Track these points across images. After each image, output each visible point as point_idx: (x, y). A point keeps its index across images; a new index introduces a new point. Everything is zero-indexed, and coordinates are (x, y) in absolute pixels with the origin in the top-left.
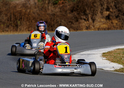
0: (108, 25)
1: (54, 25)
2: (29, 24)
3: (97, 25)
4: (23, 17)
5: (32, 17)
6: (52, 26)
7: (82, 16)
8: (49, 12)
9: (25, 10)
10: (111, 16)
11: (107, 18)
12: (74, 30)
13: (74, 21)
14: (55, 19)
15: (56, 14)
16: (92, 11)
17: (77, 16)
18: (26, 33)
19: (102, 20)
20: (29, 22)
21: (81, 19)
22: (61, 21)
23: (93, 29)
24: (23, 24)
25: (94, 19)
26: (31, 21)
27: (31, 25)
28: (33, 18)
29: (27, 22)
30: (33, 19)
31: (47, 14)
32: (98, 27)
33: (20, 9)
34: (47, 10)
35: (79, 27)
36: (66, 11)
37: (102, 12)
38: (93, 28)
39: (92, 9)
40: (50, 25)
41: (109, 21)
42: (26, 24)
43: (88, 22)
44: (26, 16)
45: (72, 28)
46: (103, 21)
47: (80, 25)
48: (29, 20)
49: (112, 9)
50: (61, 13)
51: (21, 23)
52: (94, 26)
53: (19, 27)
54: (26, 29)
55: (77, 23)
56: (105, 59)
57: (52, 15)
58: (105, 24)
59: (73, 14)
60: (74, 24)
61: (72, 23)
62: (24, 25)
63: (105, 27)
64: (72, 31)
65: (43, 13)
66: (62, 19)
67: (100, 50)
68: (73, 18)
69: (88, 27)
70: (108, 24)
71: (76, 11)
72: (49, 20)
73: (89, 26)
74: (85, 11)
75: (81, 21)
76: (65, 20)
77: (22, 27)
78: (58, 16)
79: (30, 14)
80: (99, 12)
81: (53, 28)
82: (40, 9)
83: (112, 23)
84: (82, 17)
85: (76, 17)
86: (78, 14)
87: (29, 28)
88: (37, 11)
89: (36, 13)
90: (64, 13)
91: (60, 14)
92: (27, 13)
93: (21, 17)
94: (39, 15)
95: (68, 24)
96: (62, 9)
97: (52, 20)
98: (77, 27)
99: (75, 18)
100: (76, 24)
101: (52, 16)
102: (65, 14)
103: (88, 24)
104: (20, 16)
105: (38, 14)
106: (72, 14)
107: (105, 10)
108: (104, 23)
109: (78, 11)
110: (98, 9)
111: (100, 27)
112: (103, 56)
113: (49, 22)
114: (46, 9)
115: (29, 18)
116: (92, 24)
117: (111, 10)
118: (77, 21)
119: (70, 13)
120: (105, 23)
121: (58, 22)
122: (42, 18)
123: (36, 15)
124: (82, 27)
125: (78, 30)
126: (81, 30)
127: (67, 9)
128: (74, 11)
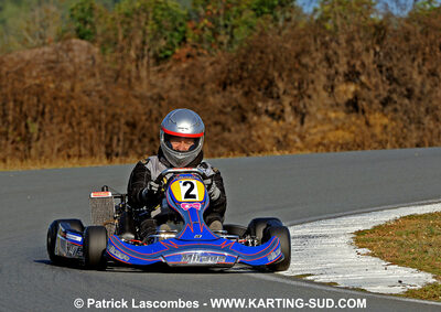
0: (352, 132)
2: (70, 131)
3: (315, 132)
4: (47, 110)
5: (80, 108)
7: (259, 100)
8: (143, 89)
9: (54, 81)
10: (364, 100)
11: (351, 108)
13: (230, 122)
15: (165, 96)
16: (296, 84)
17: (242, 101)
18: (70, 166)
19: (332, 115)
20: (71, 124)
21: (256, 111)
23: (297, 148)
24: (48, 134)
25: (304, 111)
26: (79, 124)
27: (77, 137)
28: (83, 113)
29: (67, 125)
30: (85, 115)
31: (136, 97)
32: (318, 138)
33: (37, 82)
34: (133, 80)
35: (253, 142)
36: (203, 85)
37: (332, 88)
38: (299, 144)
39: (296, 76)
40: (144, 135)
41: (358, 118)
42: (60, 131)
43: (281, 123)
44: (60, 103)
45: (222, 144)
46: (337, 119)
47: (254, 133)
49: (369, 75)
50: (184, 93)
51: (40, 130)
52: (302, 138)
53: (36, 145)
54: (59, 150)
55: (243, 126)
56: (368, 254)
57: (151, 98)
58: (343, 130)
59: (227, 93)
60: (229, 131)
61: (225, 128)
62: (52, 135)
63: (340, 141)
65: (121, 92)
67: (345, 220)
68: (229, 109)
69: (281, 139)
70: (353, 128)
71: (239, 86)
72: (144, 118)
73: (285, 136)
74: (271, 83)
75: (255, 119)
77: (46, 146)
79: (72, 98)
80: (320, 88)
81: (156, 146)
82: (107, 79)
83: (367, 123)
84: (260, 105)
85: (240, 107)
86: (246, 94)
87: (70, 148)
88: (97, 85)
89: (94, 93)
90: (194, 93)
91: (182, 96)
92: (63, 94)
93: (41, 107)
94: (107, 100)
96: (187, 79)
98: (243, 141)
99: (233, 109)
100: (237, 132)
101: (151, 102)
102: (199, 94)
103: (282, 128)
104: (38, 106)
105: (101, 97)
106: (223, 97)
107: (341, 78)
108: (340, 124)
109: (243, 86)
110: (318, 77)
111: (323, 138)
112: (357, 241)
113: (141, 124)
114: (129, 80)
115: (69, 112)
116: (297, 129)
117: (363, 78)
118: (244, 119)
119: (218, 92)
120: (344, 124)
122: (118, 111)
123: (97, 99)
124: (259, 141)
127: (207, 75)
128: (231, 84)
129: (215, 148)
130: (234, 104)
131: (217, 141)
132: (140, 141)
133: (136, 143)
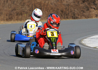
1: (68, 14)
2: (47, 13)
4: (42, 7)
6: (67, 15)
8: (65, 3)
9: (44, 1)
12: (86, 18)
13: (85, 10)
14: (70, 9)
15: (70, 4)
17: (88, 6)
20: (48, 12)
21: (91, 8)
22: (74, 10)
26: (50, 11)
28: (50, 8)
29: (46, 12)
30: (51, 9)
31: (63, 5)
33: (40, 1)
35: (90, 15)
36: (79, 2)
42: (45, 13)
43: (97, 11)
44: (45, 6)
45: (84, 16)
47: (91, 13)
48: (48, 10)
50: (74, 4)
54: (45, 17)
55: (88, 11)
57: (67, 5)
60: (85, 13)
61: (84, 11)
64: (84, 18)
65: (59, 3)
66: (75, 8)
68: (85, 7)
69: (97, 15)
72: (65, 10)
74: (95, 1)
75: (91, 10)
76: (78, 10)
78: (72, 6)
79: (48, 5)
81: (68, 16)
82: (56, 1)
84: (92, 6)
86: (89, 4)
87: (47, 17)
88: (54, 2)
89: (53, 4)
90: (77, 4)
92: (46, 4)
94: (56, 6)
95: (80, 13)
97: (67, 9)
98: (88, 15)
99: (86, 7)
100: (87, 13)
106: (84, 4)
109: (88, 2)
113: (64, 11)
114: (61, 1)
115: (47, 8)
118: (88, 10)
119: (82, 4)
121: (72, 11)
122: (59, 8)
124: (92, 15)
125: (88, 17)
126: (91, 18)
128: (85, 2)
129: (82, 17)
130: (86, 6)
131: (82, 15)
132: (64, 15)
133: (63, 15)
